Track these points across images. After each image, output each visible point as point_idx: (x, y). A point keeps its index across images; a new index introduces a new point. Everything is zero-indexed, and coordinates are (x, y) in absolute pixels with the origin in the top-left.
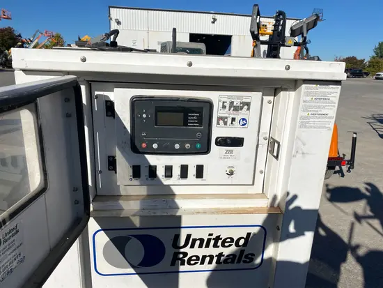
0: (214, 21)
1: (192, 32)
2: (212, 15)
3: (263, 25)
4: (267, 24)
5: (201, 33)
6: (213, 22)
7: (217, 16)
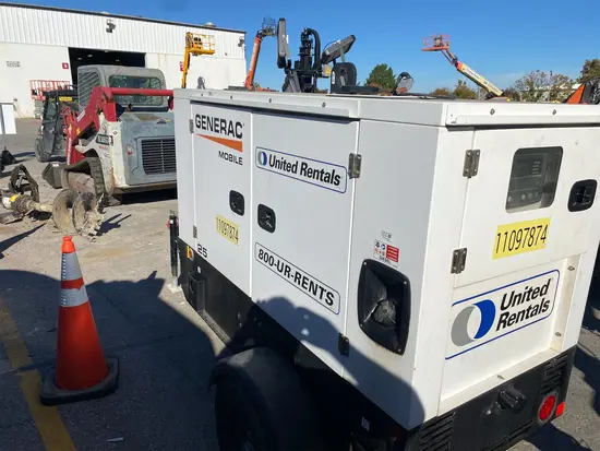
0: (111, 28)
1: (72, 46)
2: (105, 18)
3: (196, 39)
4: (201, 37)
5: (86, 47)
6: (110, 31)
7: (115, 21)
